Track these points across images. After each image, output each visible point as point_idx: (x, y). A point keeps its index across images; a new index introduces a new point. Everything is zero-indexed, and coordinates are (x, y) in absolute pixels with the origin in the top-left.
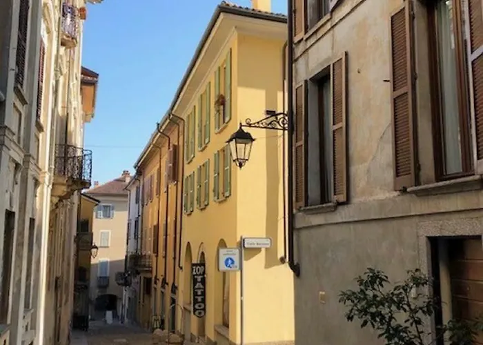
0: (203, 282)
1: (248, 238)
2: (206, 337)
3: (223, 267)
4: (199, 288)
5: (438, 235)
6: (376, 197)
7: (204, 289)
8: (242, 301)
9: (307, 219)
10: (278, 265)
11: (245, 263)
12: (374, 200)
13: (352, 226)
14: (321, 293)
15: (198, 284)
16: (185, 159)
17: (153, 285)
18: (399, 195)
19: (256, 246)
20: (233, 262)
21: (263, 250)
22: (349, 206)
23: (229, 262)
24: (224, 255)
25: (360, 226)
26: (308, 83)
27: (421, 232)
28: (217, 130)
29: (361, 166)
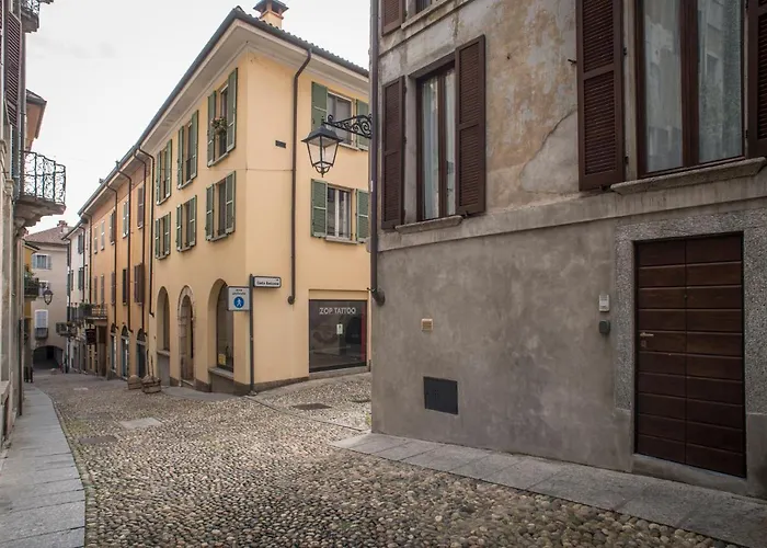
1: (257, 277)
2: (195, 381)
3: (232, 306)
6: (536, 204)
8: (252, 342)
9: (403, 239)
12: (533, 207)
13: (488, 241)
14: (424, 320)
16: (155, 200)
17: (109, 333)
18: (583, 197)
19: (266, 285)
20: (236, 303)
22: (485, 217)
24: (233, 294)
25: (502, 240)
26: (406, 80)
27: (623, 236)
28: (211, 162)
29: (508, 169)
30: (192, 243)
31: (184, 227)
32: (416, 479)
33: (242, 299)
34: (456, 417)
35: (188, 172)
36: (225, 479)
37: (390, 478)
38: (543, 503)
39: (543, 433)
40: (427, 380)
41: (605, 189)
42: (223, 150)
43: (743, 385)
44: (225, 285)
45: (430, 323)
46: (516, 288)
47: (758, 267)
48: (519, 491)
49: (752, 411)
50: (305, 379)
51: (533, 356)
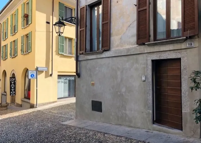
0: (15, 84)
1: (39, 67)
2: (16, 103)
3: (30, 77)
4: (13, 86)
5: (158, 59)
6: (125, 48)
7: (15, 86)
8: (37, 90)
10: (49, 77)
11: (38, 76)
12: (124, 49)
13: (110, 59)
14: (92, 82)
15: (12, 85)
16: (1, 39)
18: (138, 46)
19: (42, 70)
20: (34, 76)
21: (44, 72)
22: (110, 51)
23: (32, 76)
24: (30, 73)
25: (115, 58)
26: (87, 7)
27: (149, 58)
28: (23, 28)
29: (117, 37)
30: (16, 55)
31: (13, 50)
32: (87, 133)
33: (33, 75)
34: (101, 113)
35: (14, 30)
36: (24, 136)
37: (78, 133)
38: (124, 139)
39: (127, 118)
40: (93, 101)
41: (144, 44)
42: (27, 23)
43: (181, 103)
44: (28, 69)
45: (94, 83)
46: (119, 73)
47: (185, 69)
48: (117, 136)
49: (184, 111)
50: (56, 102)
51: (124, 94)
